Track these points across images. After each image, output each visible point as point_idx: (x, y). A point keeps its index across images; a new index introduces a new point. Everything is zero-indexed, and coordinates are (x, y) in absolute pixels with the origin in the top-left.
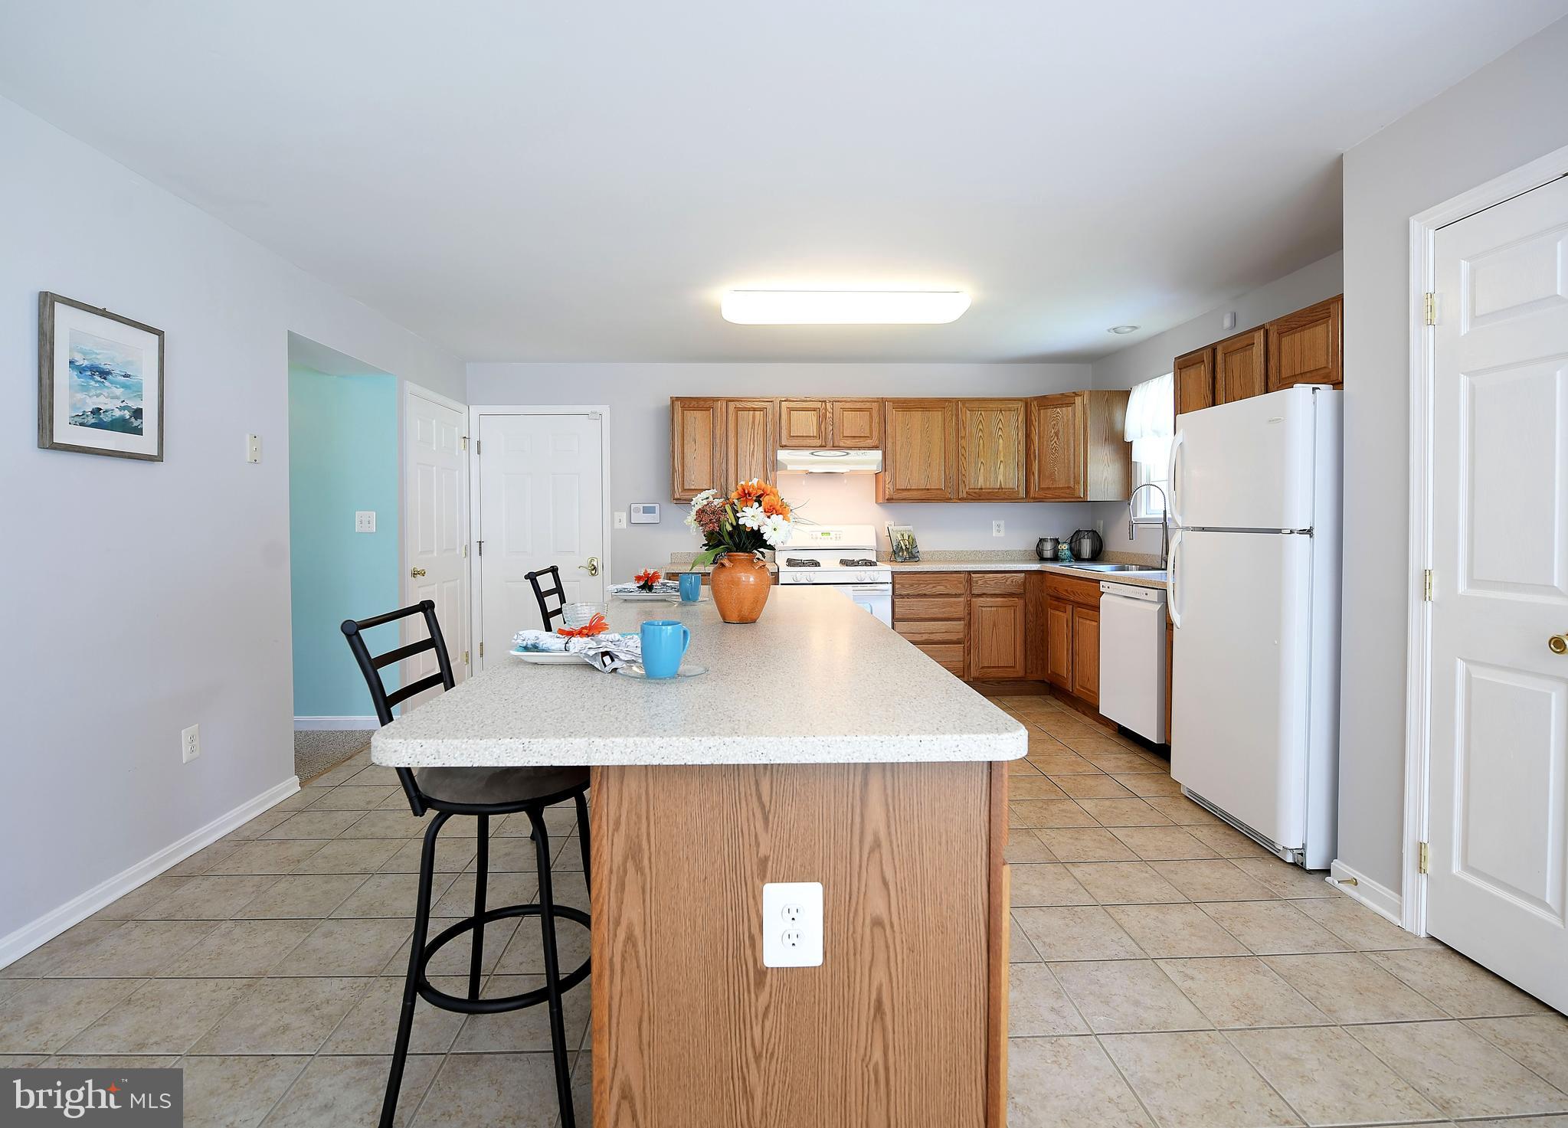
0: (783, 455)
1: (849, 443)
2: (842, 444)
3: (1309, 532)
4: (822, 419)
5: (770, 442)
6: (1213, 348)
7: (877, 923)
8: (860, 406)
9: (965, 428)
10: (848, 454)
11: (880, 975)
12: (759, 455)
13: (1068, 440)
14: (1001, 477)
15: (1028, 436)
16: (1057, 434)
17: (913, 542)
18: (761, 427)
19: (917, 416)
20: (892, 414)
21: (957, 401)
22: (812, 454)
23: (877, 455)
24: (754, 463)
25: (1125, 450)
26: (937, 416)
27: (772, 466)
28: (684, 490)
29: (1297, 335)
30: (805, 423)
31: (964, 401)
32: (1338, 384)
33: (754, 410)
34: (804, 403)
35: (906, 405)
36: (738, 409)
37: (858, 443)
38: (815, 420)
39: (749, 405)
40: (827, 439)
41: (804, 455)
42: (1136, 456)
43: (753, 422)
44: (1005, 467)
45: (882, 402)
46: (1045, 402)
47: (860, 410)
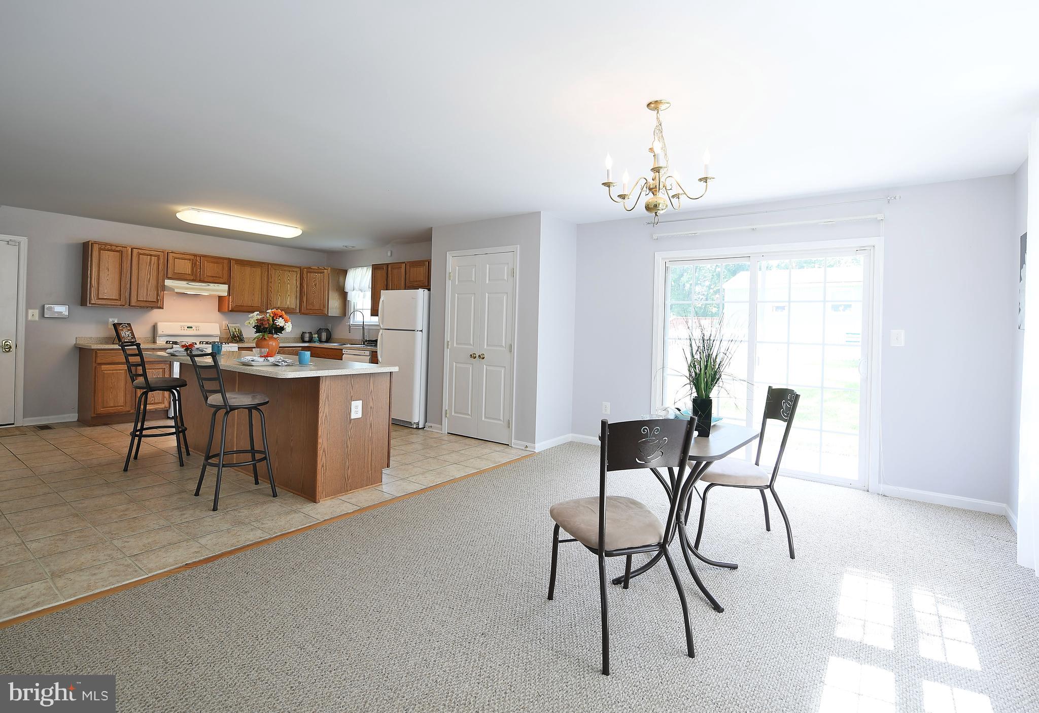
0: (168, 283)
1: (210, 279)
2: (206, 280)
3: (422, 331)
4: (194, 265)
5: (161, 275)
6: (387, 265)
7: (371, 408)
8: (217, 260)
9: (272, 278)
10: (209, 285)
11: (371, 418)
12: (153, 282)
13: (321, 288)
14: (288, 303)
15: (301, 284)
16: (315, 285)
17: (241, 333)
18: (156, 265)
19: (248, 270)
20: (236, 268)
21: (268, 264)
22: (188, 283)
23: (226, 287)
24: (149, 286)
25: (344, 295)
26: (258, 271)
27: (161, 288)
28: (99, 299)
29: (415, 269)
30: (185, 267)
31: (272, 265)
32: (429, 290)
33: (151, 255)
34: (184, 255)
35: (242, 263)
36: (139, 254)
37: (215, 280)
38: (190, 265)
39: (147, 252)
40: (196, 277)
41: (183, 284)
42: (349, 298)
43: (150, 263)
44: (290, 298)
45: (229, 260)
46: (310, 270)
47: (217, 263)
